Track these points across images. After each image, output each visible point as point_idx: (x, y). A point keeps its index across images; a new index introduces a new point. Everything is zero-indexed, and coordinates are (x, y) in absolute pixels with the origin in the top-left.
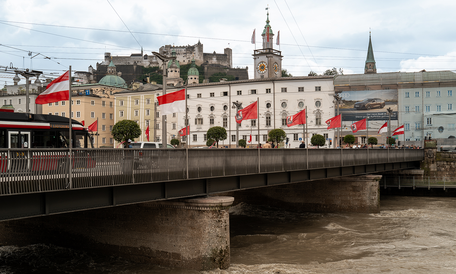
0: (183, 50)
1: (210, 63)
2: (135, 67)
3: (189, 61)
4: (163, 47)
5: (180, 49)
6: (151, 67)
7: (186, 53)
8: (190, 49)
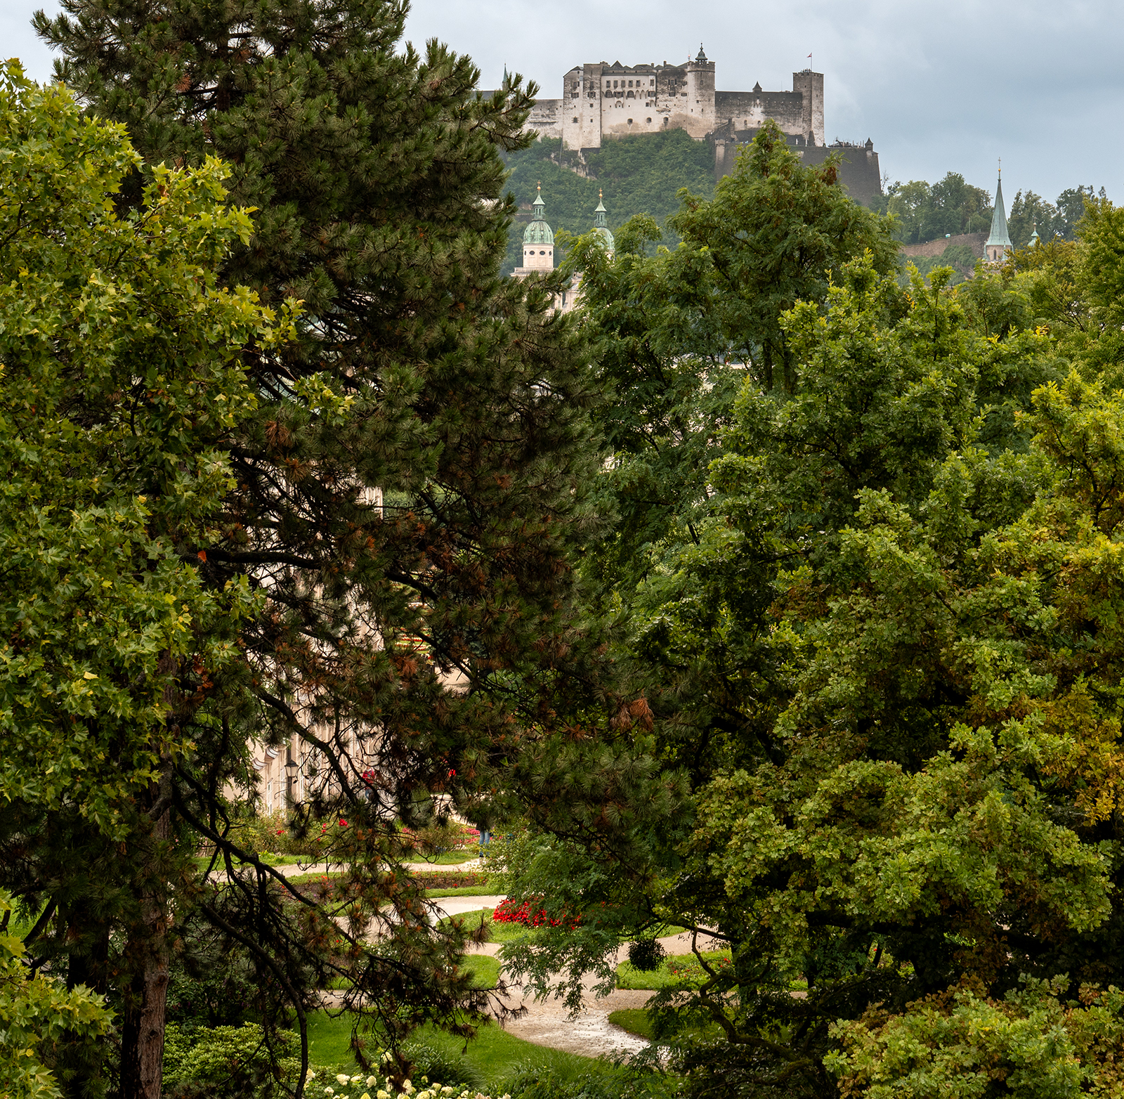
0: (646, 82)
1: (739, 126)
3: (666, 119)
4: (577, 68)
5: (634, 79)
7: (655, 94)
8: (670, 78)
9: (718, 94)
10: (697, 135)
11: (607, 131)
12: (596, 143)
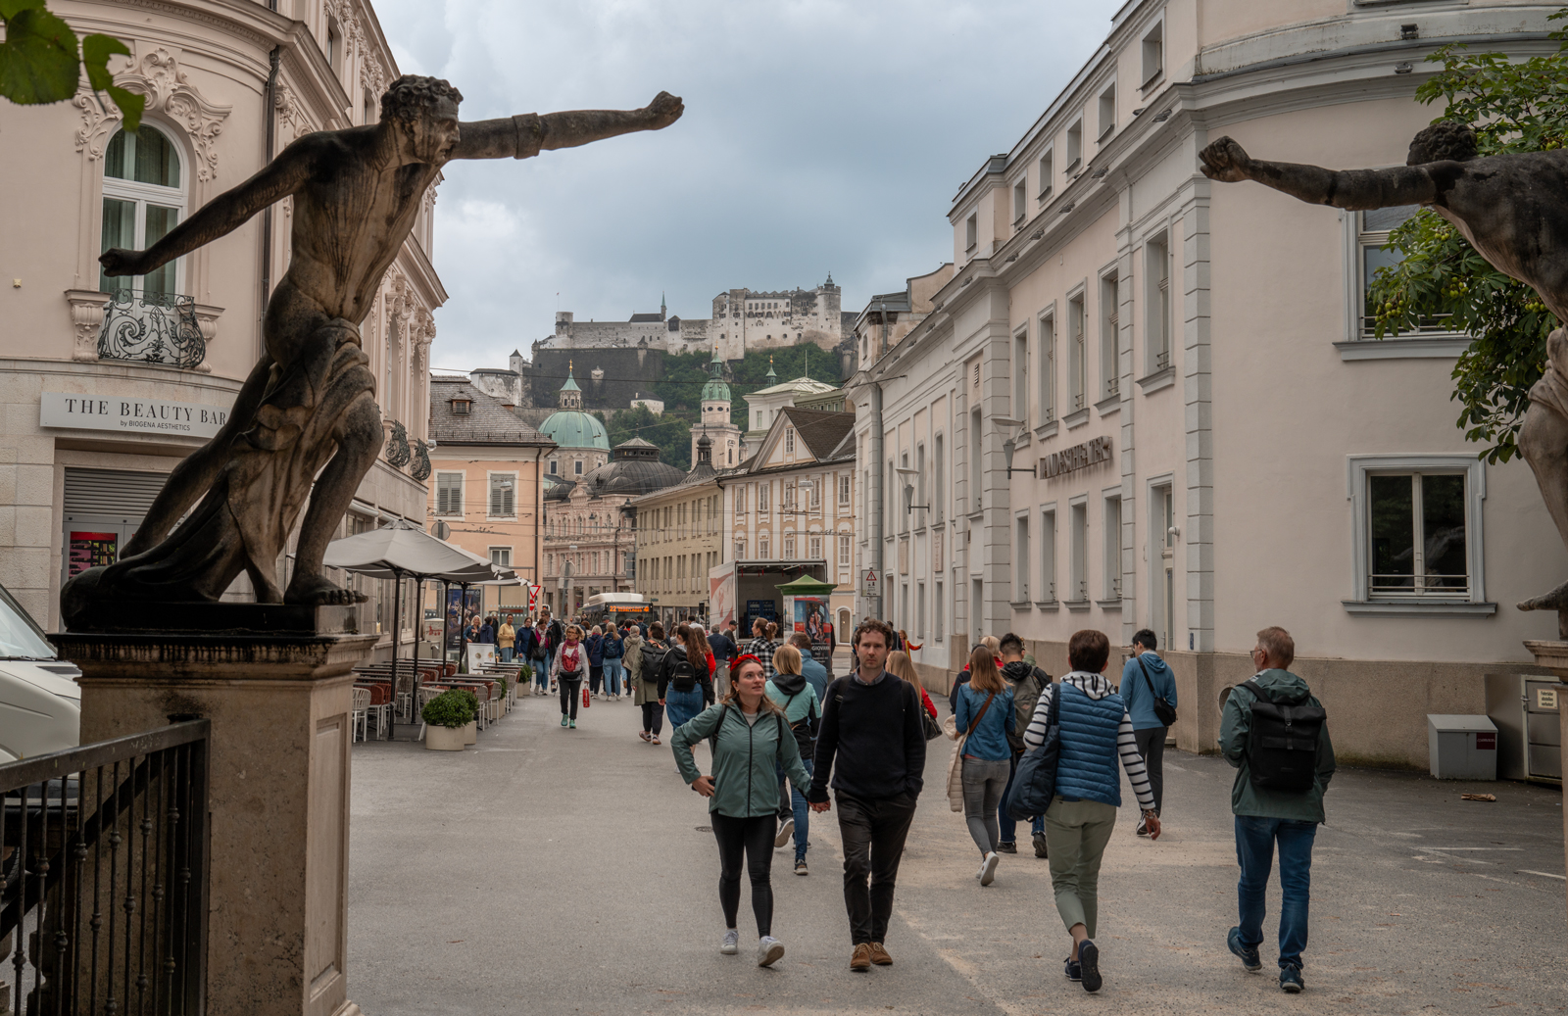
0: (783, 305)
2: (642, 354)
3: (800, 335)
4: (724, 294)
5: (773, 302)
6: (687, 355)
7: (790, 314)
8: (803, 301)
9: (843, 314)
10: (827, 347)
11: (750, 346)
12: (740, 355)
